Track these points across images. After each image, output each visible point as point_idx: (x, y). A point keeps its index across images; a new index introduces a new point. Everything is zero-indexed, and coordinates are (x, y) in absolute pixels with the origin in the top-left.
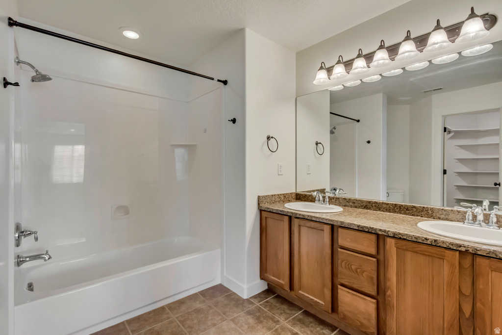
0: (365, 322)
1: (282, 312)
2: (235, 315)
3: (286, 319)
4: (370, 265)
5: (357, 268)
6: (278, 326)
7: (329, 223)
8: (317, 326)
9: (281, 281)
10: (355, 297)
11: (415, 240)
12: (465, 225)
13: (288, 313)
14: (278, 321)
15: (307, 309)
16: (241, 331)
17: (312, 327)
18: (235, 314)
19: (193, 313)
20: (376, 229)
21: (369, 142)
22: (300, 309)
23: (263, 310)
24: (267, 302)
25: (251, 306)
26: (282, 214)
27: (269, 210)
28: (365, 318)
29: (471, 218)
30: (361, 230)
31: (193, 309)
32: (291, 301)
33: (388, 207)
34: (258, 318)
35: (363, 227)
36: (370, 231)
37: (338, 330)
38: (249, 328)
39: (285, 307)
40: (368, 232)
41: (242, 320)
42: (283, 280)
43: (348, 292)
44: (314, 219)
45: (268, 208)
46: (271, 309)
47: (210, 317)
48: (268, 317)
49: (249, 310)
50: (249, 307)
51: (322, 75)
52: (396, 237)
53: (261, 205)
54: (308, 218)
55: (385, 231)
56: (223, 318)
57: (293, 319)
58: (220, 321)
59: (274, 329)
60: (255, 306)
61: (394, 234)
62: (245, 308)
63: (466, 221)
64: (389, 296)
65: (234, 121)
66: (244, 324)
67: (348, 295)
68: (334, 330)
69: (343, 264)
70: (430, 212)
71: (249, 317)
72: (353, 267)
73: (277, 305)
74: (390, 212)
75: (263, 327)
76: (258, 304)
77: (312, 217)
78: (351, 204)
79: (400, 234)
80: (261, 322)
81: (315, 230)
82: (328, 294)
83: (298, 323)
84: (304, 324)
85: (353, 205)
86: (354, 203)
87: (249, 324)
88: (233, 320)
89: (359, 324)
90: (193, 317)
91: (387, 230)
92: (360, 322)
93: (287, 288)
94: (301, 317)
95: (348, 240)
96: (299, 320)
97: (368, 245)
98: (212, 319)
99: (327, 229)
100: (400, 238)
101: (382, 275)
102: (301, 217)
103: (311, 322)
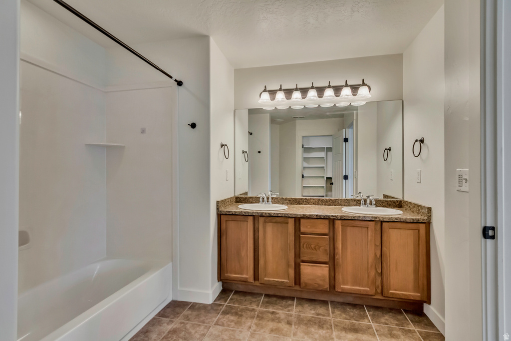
0: (321, 283)
1: (250, 302)
2: (216, 320)
3: (258, 306)
4: (325, 242)
5: (316, 246)
6: (256, 313)
7: (294, 216)
8: (282, 301)
9: (244, 276)
10: (314, 267)
11: (353, 219)
12: (361, 207)
13: (255, 301)
14: (253, 309)
15: (267, 293)
16: (233, 329)
17: (279, 303)
18: (214, 319)
19: (170, 335)
20: (329, 216)
21: (259, 152)
22: (261, 295)
23: (235, 307)
24: (231, 299)
25: (221, 307)
26: (246, 215)
27: (231, 213)
28: (321, 280)
29: (363, 203)
30: (319, 218)
31: (166, 333)
32: (249, 291)
33: (314, 201)
34: (236, 314)
35: (320, 216)
36: (325, 217)
37: (295, 298)
38: (236, 324)
39: (249, 298)
40: (324, 219)
41: (224, 321)
42: (247, 274)
43: (309, 265)
44: (279, 215)
45: (230, 212)
46: (240, 303)
47: (193, 332)
48: (244, 309)
49: (223, 311)
50: (221, 309)
51: (266, 96)
52: (342, 219)
53: (220, 210)
54: (275, 215)
55: (335, 216)
56: (206, 326)
57: (262, 303)
58: (206, 330)
59: (256, 316)
60: (225, 306)
61: (341, 217)
62: (218, 311)
63: (361, 205)
64: (338, 259)
65: (193, 126)
66: (229, 323)
67: (309, 267)
68: (294, 299)
69: (305, 246)
70: (340, 202)
71: (228, 316)
72: (312, 246)
73: (241, 298)
74: (315, 205)
75: (247, 318)
76: (226, 304)
77: (277, 214)
78: (287, 201)
79: (344, 216)
80: (241, 316)
81: (279, 224)
82: (292, 272)
83: (268, 305)
84: (272, 303)
85: (288, 202)
86: (290, 201)
87: (232, 321)
88: (217, 324)
89: (317, 286)
90: (175, 338)
91: (336, 215)
92: (318, 284)
93: (252, 280)
94: (266, 300)
95: (309, 227)
96: (267, 302)
97: (323, 227)
98: (196, 332)
99: (291, 221)
100: (345, 219)
101: (332, 246)
102: (268, 215)
103: (276, 301)
